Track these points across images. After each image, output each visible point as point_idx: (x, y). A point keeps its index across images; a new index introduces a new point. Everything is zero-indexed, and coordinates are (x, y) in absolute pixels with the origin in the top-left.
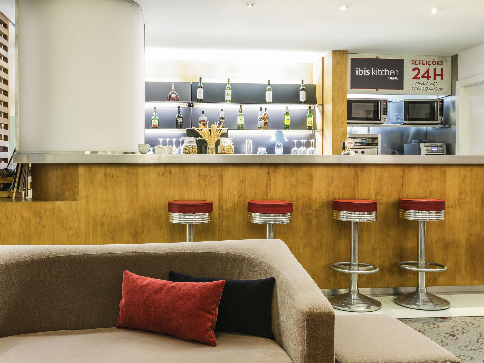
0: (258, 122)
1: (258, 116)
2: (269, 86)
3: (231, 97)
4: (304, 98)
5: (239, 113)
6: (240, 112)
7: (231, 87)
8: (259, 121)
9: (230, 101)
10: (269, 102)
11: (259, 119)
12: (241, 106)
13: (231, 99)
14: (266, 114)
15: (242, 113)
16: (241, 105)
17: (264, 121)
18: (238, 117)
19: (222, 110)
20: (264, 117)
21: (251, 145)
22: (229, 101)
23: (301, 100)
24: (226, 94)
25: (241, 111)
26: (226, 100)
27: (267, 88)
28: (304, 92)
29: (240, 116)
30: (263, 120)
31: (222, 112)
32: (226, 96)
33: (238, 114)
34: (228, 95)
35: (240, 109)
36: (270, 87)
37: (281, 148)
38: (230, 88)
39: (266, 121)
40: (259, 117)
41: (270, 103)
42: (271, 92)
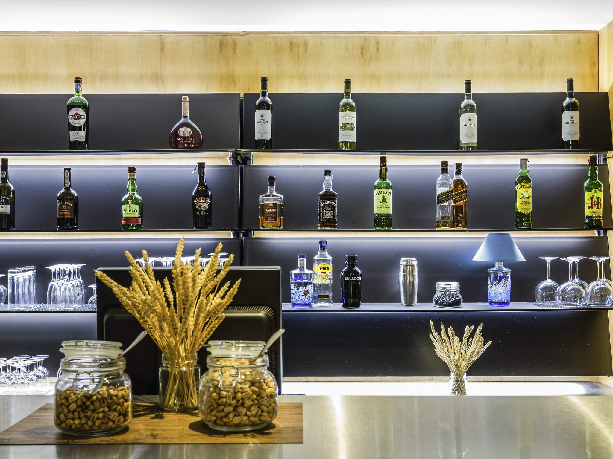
0: (436, 207)
1: (437, 188)
2: (469, 98)
3: (353, 133)
4: (575, 133)
5: (378, 181)
6: (383, 176)
7: (353, 104)
8: (440, 202)
9: (354, 146)
10: (470, 147)
11: (439, 196)
12: (383, 160)
13: (353, 140)
14: (458, 182)
15: (388, 181)
16: (385, 158)
17: (455, 202)
18: (376, 191)
19: (328, 173)
20: (452, 192)
21: (416, 273)
22: (350, 147)
23: (566, 137)
24: (340, 125)
25: (383, 173)
26: (343, 142)
27: (463, 105)
28: (576, 114)
29: (380, 190)
30: (452, 201)
31: (329, 179)
32: (341, 132)
33: (376, 184)
34: (347, 127)
35: (381, 170)
36: (471, 102)
37: (506, 282)
38: (351, 106)
39: (461, 203)
40: (440, 191)
41: (471, 149)
42: (474, 116)
